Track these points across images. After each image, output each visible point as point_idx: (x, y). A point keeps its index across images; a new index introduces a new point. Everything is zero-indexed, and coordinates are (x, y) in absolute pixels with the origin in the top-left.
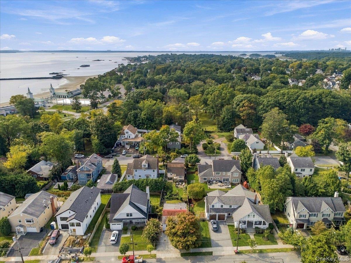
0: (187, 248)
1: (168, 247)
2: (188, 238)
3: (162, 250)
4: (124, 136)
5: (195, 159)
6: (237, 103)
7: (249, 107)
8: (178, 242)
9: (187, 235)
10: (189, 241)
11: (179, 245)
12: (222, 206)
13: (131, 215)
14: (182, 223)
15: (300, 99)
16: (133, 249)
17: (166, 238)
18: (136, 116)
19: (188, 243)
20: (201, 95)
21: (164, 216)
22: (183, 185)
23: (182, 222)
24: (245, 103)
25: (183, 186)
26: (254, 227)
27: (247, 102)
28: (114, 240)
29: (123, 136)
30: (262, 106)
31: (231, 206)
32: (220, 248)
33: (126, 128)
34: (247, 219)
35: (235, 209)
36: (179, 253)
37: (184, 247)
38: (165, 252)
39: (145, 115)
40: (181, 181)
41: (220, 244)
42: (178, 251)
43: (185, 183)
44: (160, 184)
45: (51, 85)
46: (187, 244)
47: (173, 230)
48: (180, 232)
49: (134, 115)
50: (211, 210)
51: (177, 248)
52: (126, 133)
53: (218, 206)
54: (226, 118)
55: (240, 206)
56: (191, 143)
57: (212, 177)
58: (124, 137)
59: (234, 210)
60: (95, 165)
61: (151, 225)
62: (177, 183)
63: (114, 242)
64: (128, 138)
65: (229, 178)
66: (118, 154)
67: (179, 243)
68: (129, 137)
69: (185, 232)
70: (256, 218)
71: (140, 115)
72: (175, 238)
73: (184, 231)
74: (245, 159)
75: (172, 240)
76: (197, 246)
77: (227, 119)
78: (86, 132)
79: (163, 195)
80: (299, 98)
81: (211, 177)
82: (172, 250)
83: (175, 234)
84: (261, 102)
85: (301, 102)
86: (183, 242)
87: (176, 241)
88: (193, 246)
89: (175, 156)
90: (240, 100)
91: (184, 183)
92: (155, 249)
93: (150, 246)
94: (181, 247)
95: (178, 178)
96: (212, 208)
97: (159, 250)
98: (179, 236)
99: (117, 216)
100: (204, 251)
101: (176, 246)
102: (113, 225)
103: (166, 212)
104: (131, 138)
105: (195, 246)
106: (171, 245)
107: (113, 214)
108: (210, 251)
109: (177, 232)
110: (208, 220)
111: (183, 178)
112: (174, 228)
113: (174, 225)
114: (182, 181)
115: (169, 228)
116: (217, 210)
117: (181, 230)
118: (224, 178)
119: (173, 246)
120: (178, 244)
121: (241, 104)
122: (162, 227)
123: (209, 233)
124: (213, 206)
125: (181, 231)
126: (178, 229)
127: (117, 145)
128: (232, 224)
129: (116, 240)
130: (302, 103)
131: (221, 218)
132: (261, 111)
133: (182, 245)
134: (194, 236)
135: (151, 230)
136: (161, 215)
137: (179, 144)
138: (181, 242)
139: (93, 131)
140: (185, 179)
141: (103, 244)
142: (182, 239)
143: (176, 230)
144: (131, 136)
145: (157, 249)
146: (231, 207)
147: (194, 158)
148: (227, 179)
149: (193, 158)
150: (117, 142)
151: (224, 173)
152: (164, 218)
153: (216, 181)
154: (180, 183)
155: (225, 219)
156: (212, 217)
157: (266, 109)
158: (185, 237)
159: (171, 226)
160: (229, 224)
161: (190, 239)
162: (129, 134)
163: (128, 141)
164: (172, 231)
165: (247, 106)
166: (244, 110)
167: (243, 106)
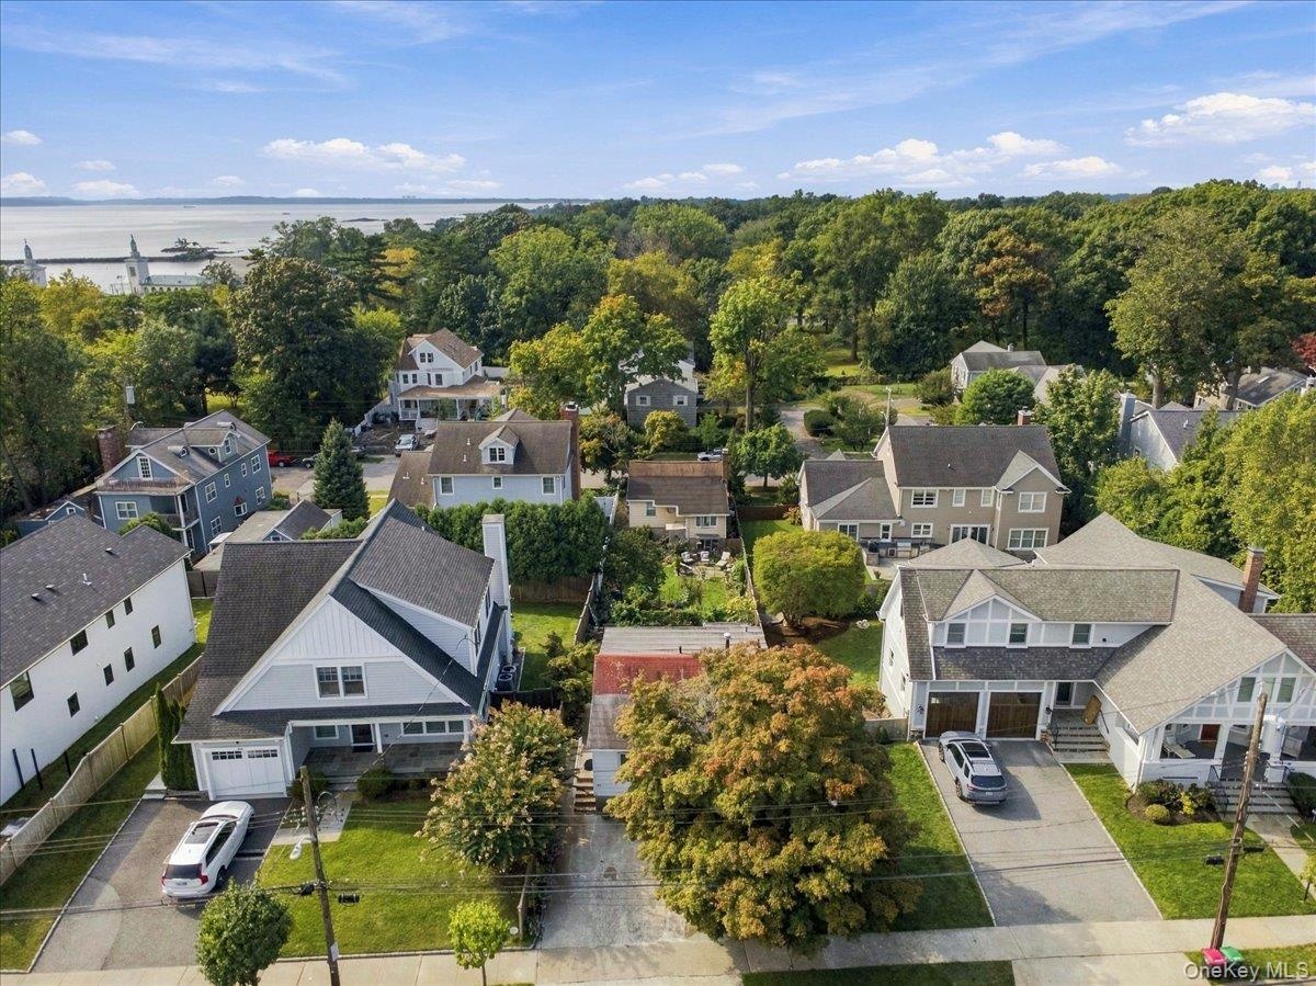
0: (799, 931)
1: (636, 930)
2: (810, 846)
3: (586, 953)
4: (410, 374)
5: (778, 446)
6: (957, 245)
7: (1025, 256)
8: (725, 875)
9: (799, 822)
10: (818, 869)
11: (734, 902)
12: (1018, 634)
13: (354, 684)
14: (750, 719)
15: (1266, 219)
16: (330, 940)
17: (616, 858)
18: (476, 301)
19: (814, 886)
20: (780, 239)
21: (606, 692)
22: (721, 563)
23: (755, 713)
24: (1000, 238)
25: (723, 568)
26: (1274, 775)
27: (1010, 233)
28: (192, 872)
29: (405, 377)
30: (1083, 252)
31: (1082, 633)
32: (1059, 930)
33: (420, 343)
34: (1230, 713)
35: (1115, 650)
36: (730, 971)
37: (777, 924)
38: (609, 964)
39: (520, 293)
40: (708, 542)
41: (1053, 900)
42: (720, 954)
43: (733, 555)
44: (580, 531)
45: (133, 243)
46: (801, 898)
47: (680, 781)
48: (738, 787)
49: (465, 298)
50: (941, 660)
51: (718, 932)
52: (423, 361)
53: (989, 633)
54: (907, 315)
55: (1155, 630)
56: (752, 394)
57: (890, 523)
58: (410, 379)
59: (1111, 659)
60: (214, 461)
61: (501, 749)
62: (686, 556)
63: (194, 888)
64: (434, 385)
65: (988, 526)
66: (375, 452)
67: (736, 884)
68: (439, 377)
69: (778, 787)
70: (1300, 705)
71: (497, 296)
72: (695, 851)
73: (770, 783)
74: (1080, 418)
75: (671, 869)
76: (891, 914)
77: (912, 319)
78: (209, 342)
79: (600, 603)
80: (1260, 215)
81: (884, 523)
82: (668, 949)
83: (692, 815)
84: (1074, 238)
85: (1273, 230)
86: (768, 876)
87: (703, 872)
88: (857, 915)
89: (668, 425)
90: (972, 230)
91: (726, 555)
92: (530, 939)
93: (479, 912)
94: (748, 926)
95: (693, 530)
96: (944, 643)
97: (559, 953)
98: (731, 827)
99: (247, 693)
100: (936, 958)
101: (706, 918)
102: (216, 756)
103: (619, 664)
104: (445, 384)
105: (869, 914)
106: (662, 910)
107: (225, 679)
108: (992, 955)
109: (710, 794)
110: (918, 736)
111: (719, 529)
112: (682, 760)
113: (682, 740)
114: (712, 546)
115: (645, 759)
116: (987, 662)
117: (745, 773)
118: (961, 526)
119: (677, 909)
120: (724, 894)
121: (981, 246)
122: (590, 774)
123: (943, 818)
124: (956, 631)
125: (751, 784)
126: (721, 772)
127: (376, 421)
128: (1097, 760)
129: (211, 871)
130: (1279, 234)
131: (1013, 718)
132: (1080, 277)
133: (761, 900)
134: (864, 828)
135: (492, 784)
136: (583, 696)
137: (686, 404)
138: (749, 875)
139: (241, 330)
140: (728, 537)
141: (108, 894)
142: (759, 859)
143: (704, 779)
144: (445, 375)
145: (547, 944)
146: (1086, 640)
147: (773, 445)
148: (975, 529)
149: (766, 445)
150: (376, 408)
151: (960, 497)
152: (601, 703)
153: (914, 545)
154: (704, 555)
155: (1041, 727)
156: (947, 715)
157: (1102, 264)
158: (783, 836)
159: (657, 747)
160: (1078, 759)
161: (826, 849)
162: (437, 362)
163: (431, 396)
164: (664, 782)
165: (1011, 252)
166: (999, 271)
167: (993, 251)
